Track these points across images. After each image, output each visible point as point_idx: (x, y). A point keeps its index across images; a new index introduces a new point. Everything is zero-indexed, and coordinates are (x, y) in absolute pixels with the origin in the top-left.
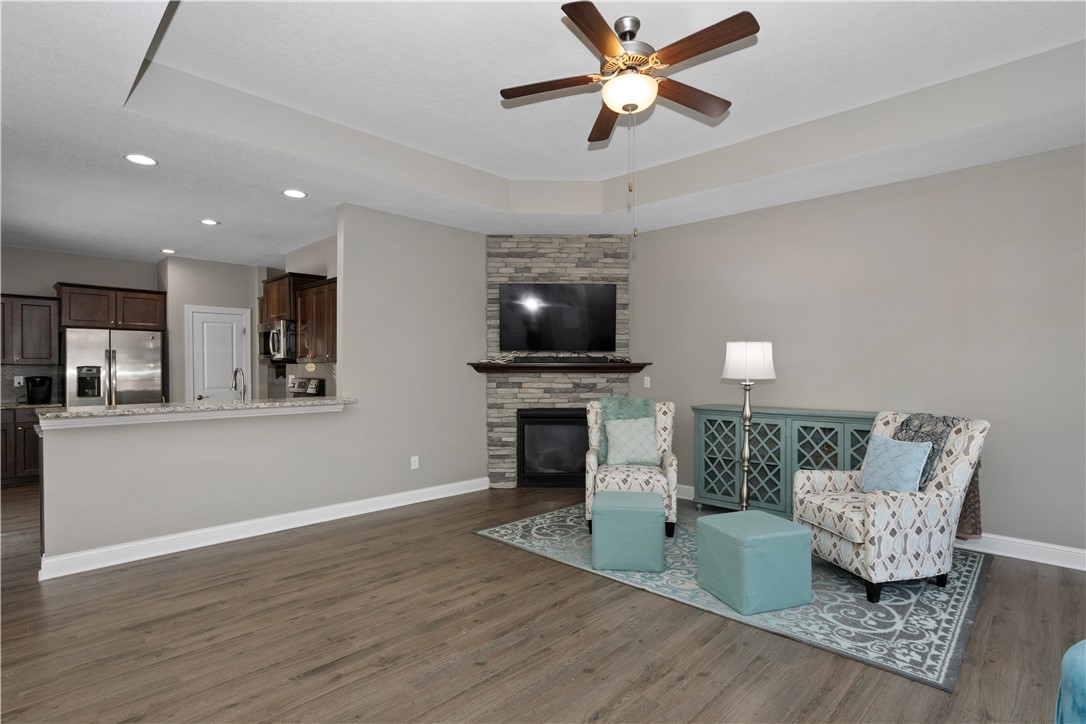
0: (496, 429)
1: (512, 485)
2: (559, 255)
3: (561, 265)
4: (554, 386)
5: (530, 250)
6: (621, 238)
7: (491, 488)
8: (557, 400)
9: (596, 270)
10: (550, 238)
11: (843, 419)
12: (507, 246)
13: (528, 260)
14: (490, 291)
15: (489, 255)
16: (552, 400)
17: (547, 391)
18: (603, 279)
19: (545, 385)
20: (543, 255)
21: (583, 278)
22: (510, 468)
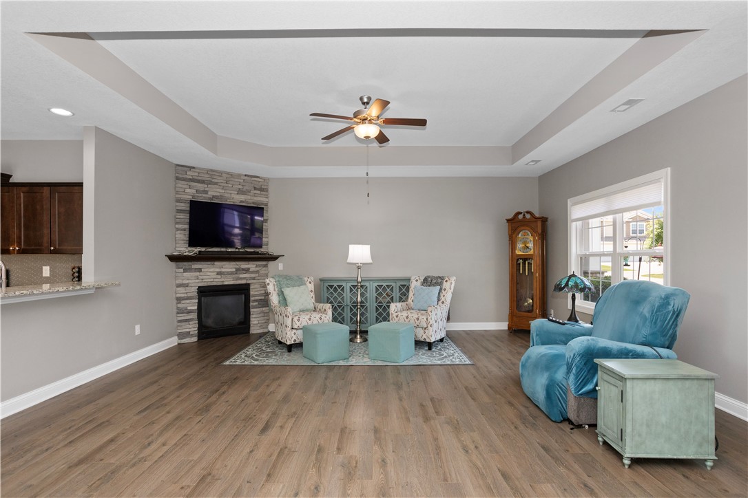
0: (183, 302)
1: (195, 339)
2: (227, 185)
3: (228, 191)
4: (223, 270)
5: (207, 179)
6: (264, 179)
7: (179, 344)
8: (226, 279)
9: (249, 197)
10: (221, 173)
11: (395, 280)
12: (190, 174)
13: (206, 186)
14: (178, 204)
15: (177, 178)
16: (222, 280)
17: (219, 273)
18: (253, 203)
19: (218, 270)
20: (216, 184)
21: (241, 202)
22: (193, 328)
